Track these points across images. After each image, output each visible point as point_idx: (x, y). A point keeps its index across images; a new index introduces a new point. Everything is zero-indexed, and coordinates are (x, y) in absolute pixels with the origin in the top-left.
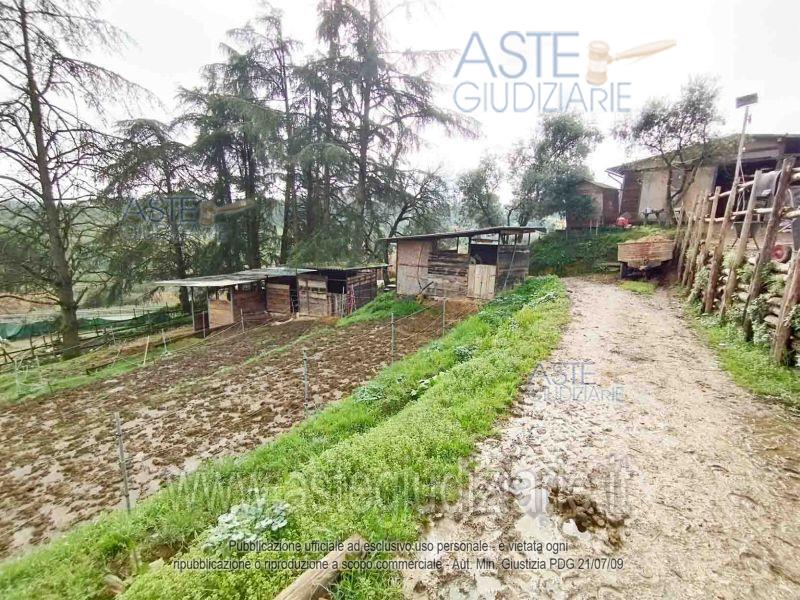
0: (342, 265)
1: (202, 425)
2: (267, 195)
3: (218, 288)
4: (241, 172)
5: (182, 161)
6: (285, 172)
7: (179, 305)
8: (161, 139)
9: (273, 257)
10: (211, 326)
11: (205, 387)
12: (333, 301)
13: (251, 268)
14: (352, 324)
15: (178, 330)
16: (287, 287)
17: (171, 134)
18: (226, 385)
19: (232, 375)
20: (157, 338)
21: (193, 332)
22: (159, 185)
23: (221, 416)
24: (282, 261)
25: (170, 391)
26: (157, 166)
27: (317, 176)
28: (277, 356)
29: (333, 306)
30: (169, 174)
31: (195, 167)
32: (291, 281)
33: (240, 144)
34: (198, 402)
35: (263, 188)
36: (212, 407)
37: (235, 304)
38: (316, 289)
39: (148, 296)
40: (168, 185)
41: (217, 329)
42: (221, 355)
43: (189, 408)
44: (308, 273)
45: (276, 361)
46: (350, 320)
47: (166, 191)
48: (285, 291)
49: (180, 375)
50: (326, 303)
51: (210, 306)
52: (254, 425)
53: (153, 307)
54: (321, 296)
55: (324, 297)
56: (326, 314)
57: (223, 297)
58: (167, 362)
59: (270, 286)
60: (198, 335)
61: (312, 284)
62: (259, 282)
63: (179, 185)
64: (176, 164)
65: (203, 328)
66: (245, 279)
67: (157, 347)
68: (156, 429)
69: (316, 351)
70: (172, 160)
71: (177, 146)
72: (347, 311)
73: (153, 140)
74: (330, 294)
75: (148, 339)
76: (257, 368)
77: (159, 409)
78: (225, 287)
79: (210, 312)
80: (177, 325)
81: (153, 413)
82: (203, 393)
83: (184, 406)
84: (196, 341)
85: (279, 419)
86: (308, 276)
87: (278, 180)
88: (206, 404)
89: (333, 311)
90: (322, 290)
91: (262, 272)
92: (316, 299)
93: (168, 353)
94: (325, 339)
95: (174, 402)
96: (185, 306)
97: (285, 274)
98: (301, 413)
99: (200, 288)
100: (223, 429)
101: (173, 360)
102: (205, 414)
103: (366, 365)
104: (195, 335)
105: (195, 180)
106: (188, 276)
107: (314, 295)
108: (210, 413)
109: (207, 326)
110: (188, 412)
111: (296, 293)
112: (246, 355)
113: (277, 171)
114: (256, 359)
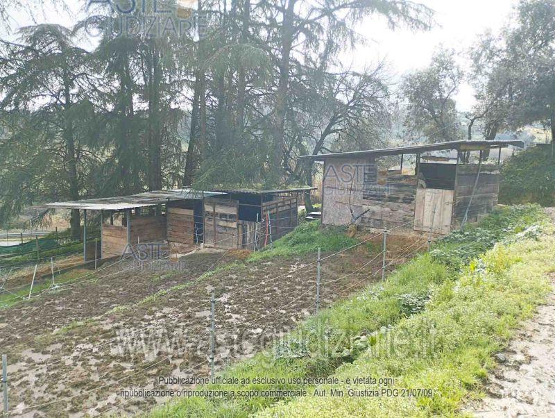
0: (256, 188)
1: (89, 375)
2: (173, 106)
3: (113, 211)
4: (145, 79)
5: (82, 69)
6: (194, 79)
7: (69, 229)
8: (62, 45)
9: (175, 177)
10: (104, 256)
11: (95, 328)
12: (244, 231)
13: (150, 190)
14: (266, 259)
15: (67, 259)
16: (190, 212)
17: (74, 40)
18: (118, 328)
19: (126, 315)
20: (44, 267)
21: (84, 262)
22: (56, 95)
23: (111, 365)
24: (186, 182)
25: (56, 330)
26: (57, 74)
27: (231, 82)
28: (177, 294)
29: (244, 237)
30: (68, 83)
31: (96, 75)
32: (196, 205)
33: (146, 49)
34: (86, 347)
35: (168, 97)
36: (102, 354)
37: (131, 231)
38: (225, 215)
39: (38, 219)
40: (67, 95)
41: (110, 260)
42: (113, 291)
43: (75, 354)
44: (215, 196)
45: (175, 301)
46: (264, 254)
47: (64, 102)
48: (188, 217)
49: (66, 313)
50: (235, 233)
51: (104, 232)
52: (149, 380)
53: (42, 231)
54: (230, 225)
55: (234, 225)
56: (235, 246)
57: (118, 222)
58: (54, 296)
59: (171, 210)
60: (89, 266)
61: (220, 210)
62: (158, 207)
63: (78, 95)
64: (76, 72)
65: (95, 258)
66: (142, 202)
67: (44, 278)
68: (39, 376)
69: (224, 291)
70: (72, 69)
71: (79, 51)
72: (261, 244)
73: (54, 47)
74: (241, 222)
75: (36, 269)
76: (154, 309)
77: (44, 353)
78: (121, 210)
79: (103, 239)
80: (67, 252)
81: (37, 357)
82: (93, 335)
83: (70, 351)
84: (85, 272)
85: (177, 373)
86: (214, 200)
87: (185, 88)
88: (95, 350)
89: (244, 242)
90: (231, 216)
91: (164, 194)
92: (225, 227)
93: (55, 287)
94: (234, 277)
95: (59, 346)
96: (75, 232)
97: (190, 197)
98: (205, 368)
99: (93, 211)
100: (112, 382)
101: (61, 294)
102: (93, 361)
103: (284, 312)
104: (85, 266)
105: (95, 89)
106: (81, 197)
107: (222, 223)
108: (99, 361)
109: (99, 256)
110: (75, 358)
111: (201, 220)
112: (143, 293)
113: (185, 78)
114: (154, 298)
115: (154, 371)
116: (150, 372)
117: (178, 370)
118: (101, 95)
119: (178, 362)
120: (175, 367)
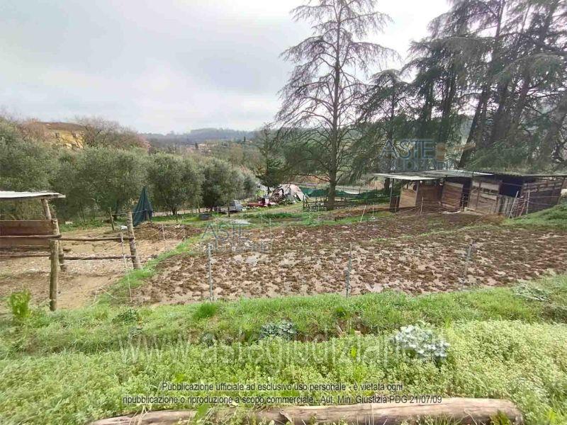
0: (522, 171)
1: (386, 267)
3: (409, 181)
7: (383, 189)
8: (394, 81)
9: (454, 161)
10: (400, 206)
11: (392, 244)
12: (502, 202)
14: (520, 225)
15: (380, 205)
16: (461, 186)
17: (401, 77)
18: (404, 247)
19: (410, 241)
20: (369, 207)
21: (389, 208)
22: (386, 113)
23: (399, 265)
24: (460, 165)
25: (372, 240)
28: (444, 236)
29: (501, 207)
30: (394, 105)
31: (411, 98)
32: (466, 182)
34: (387, 252)
36: (394, 258)
37: (419, 193)
38: (488, 190)
39: (369, 182)
40: (392, 112)
41: (403, 209)
42: (403, 226)
43: (381, 254)
44: (482, 176)
45: (442, 239)
46: (518, 222)
47: (390, 116)
48: (460, 188)
49: (377, 233)
50: (494, 204)
51: (402, 192)
53: (369, 188)
54: (491, 197)
55: (495, 198)
56: (492, 213)
57: (411, 188)
58: (372, 223)
59: (447, 183)
61: (484, 186)
62: (438, 180)
63: (399, 111)
65: (395, 207)
66: (429, 177)
67: (369, 212)
68: (362, 260)
69: (477, 240)
72: (516, 213)
74: (501, 196)
75: (365, 207)
76: (427, 241)
77: (365, 249)
78: (413, 181)
79: (401, 196)
80: (381, 201)
81: (362, 250)
82: (391, 248)
83: (378, 252)
84: (390, 213)
85: (437, 282)
86: (482, 179)
88: (391, 255)
89: (500, 211)
90: (493, 191)
91: (444, 173)
92: (486, 199)
93: (373, 218)
94: (488, 233)
95: (373, 248)
96: (386, 190)
97: (463, 175)
98: (456, 285)
99: (397, 180)
101: (376, 223)
102: (389, 261)
104: (390, 210)
106: (392, 172)
107: (484, 195)
108: (392, 261)
109: (398, 206)
110: (380, 256)
111: (468, 191)
112: (421, 231)
113: (474, 92)
114: (428, 235)
115: (423, 276)
116: (420, 276)
117: (438, 280)
118: (412, 110)
119: (439, 276)
120: (436, 278)
